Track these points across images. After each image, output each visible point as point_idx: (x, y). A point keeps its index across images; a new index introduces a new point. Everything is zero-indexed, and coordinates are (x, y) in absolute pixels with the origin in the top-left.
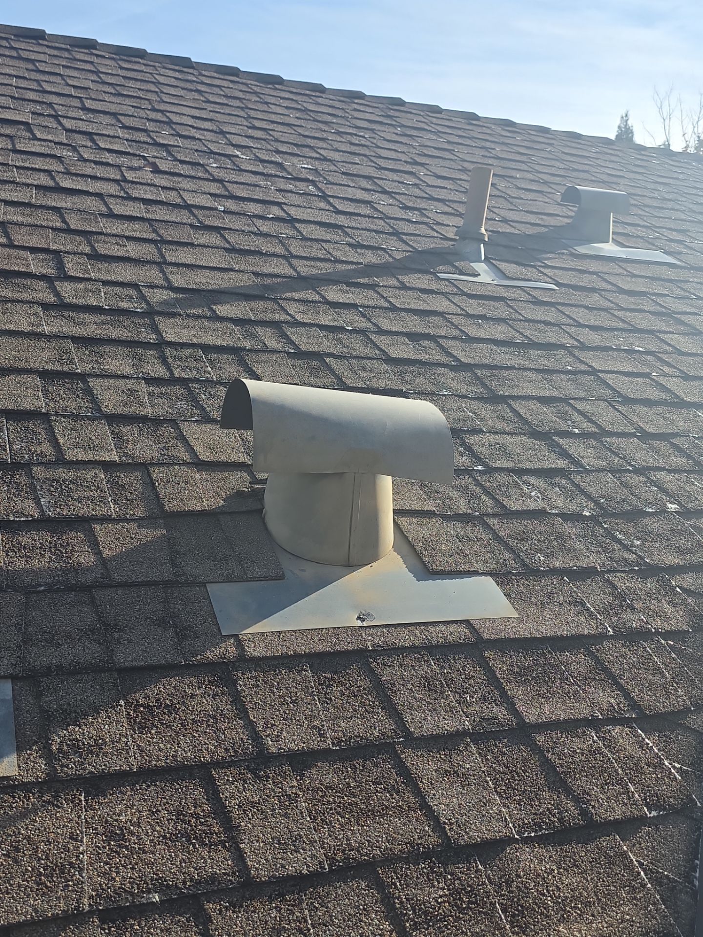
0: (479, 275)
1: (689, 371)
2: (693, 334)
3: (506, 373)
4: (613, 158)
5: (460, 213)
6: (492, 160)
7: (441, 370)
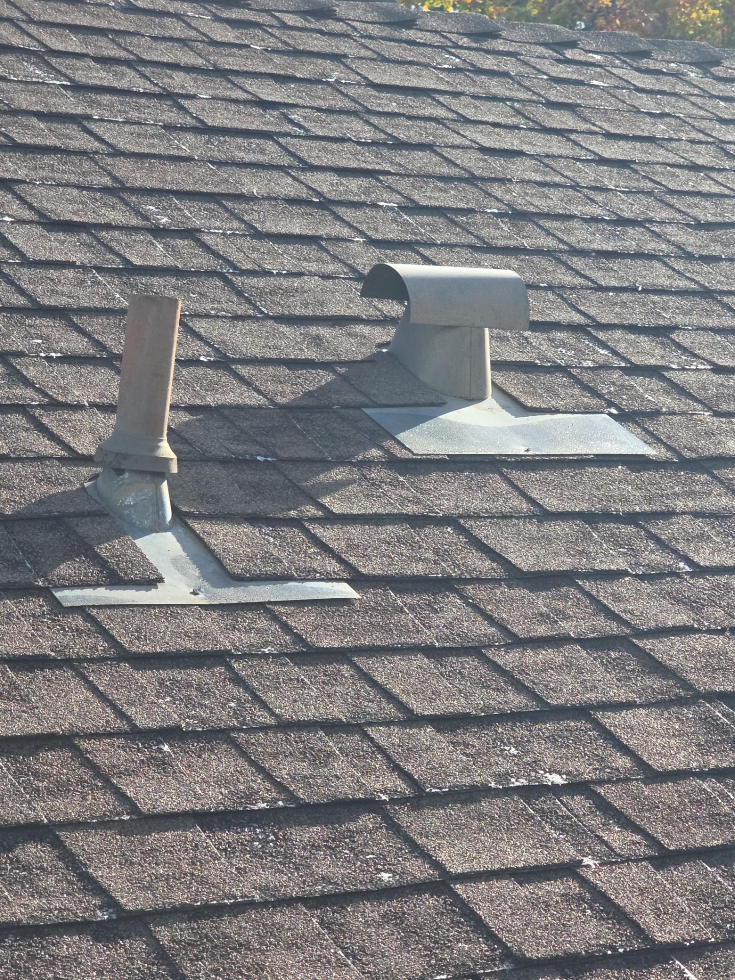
0: (160, 580)
1: (668, 835)
2: (681, 702)
3: (229, 926)
4: (496, 87)
5: (110, 353)
6: (190, 137)
7: (68, 944)
